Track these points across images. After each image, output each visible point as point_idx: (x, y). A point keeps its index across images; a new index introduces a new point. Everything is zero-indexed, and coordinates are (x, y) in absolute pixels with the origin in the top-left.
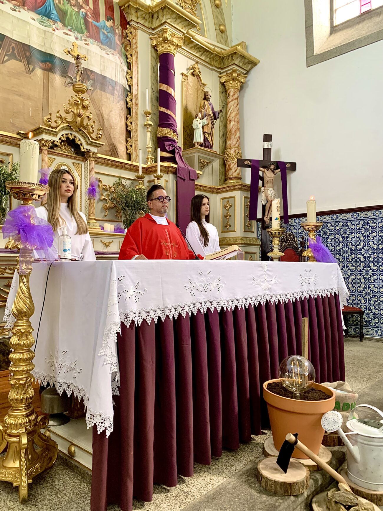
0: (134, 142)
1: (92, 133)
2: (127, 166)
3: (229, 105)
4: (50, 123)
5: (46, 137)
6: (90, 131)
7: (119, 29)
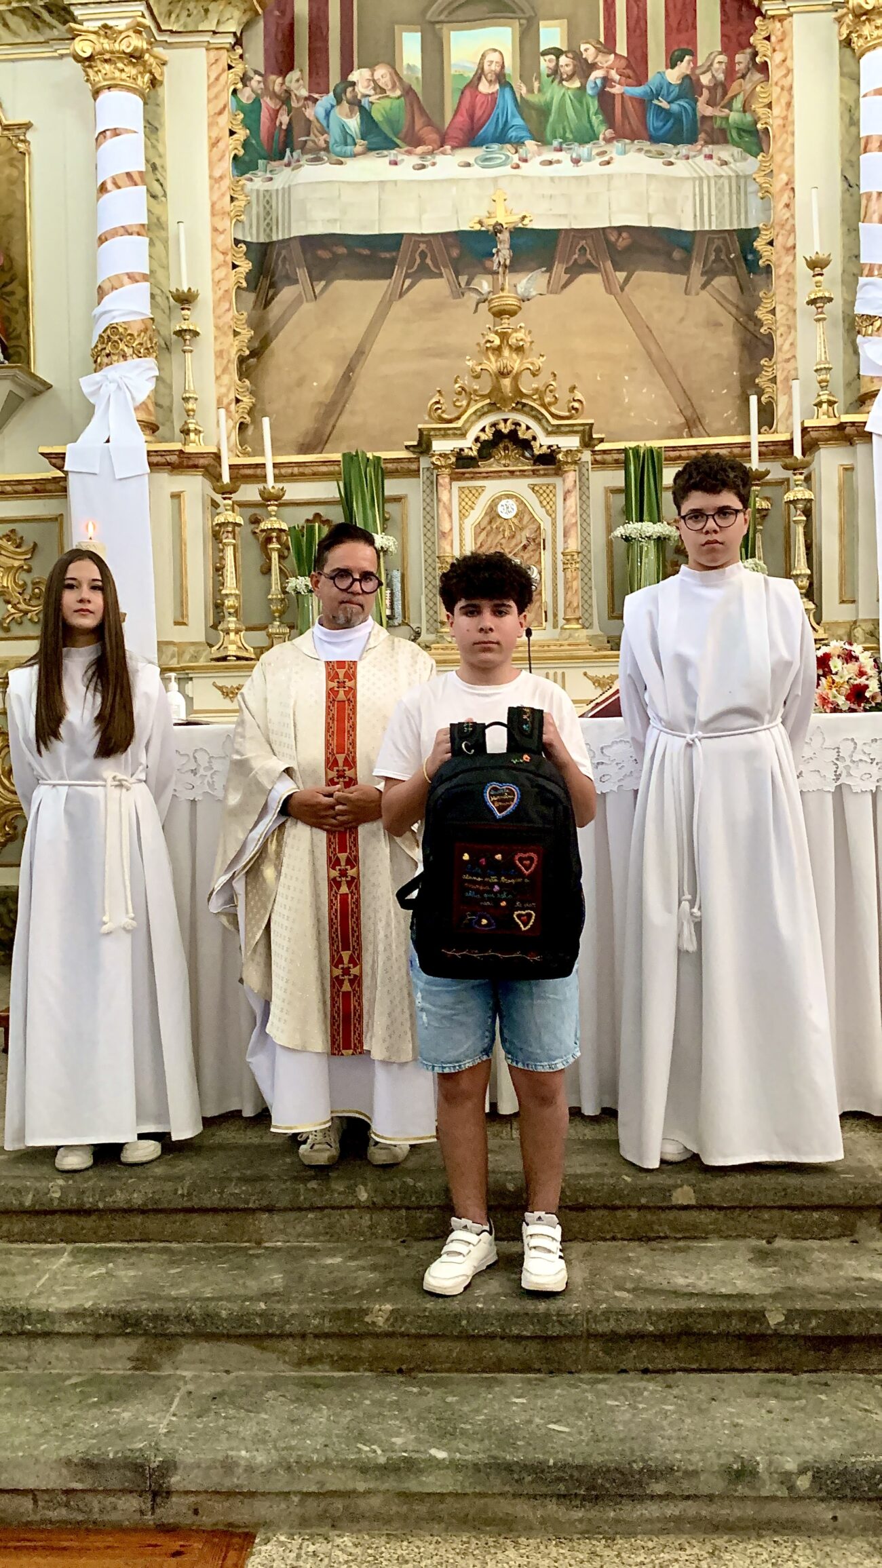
1: (553, 404)
4: (439, 412)
5: (439, 446)
6: (547, 400)
7: (716, 65)
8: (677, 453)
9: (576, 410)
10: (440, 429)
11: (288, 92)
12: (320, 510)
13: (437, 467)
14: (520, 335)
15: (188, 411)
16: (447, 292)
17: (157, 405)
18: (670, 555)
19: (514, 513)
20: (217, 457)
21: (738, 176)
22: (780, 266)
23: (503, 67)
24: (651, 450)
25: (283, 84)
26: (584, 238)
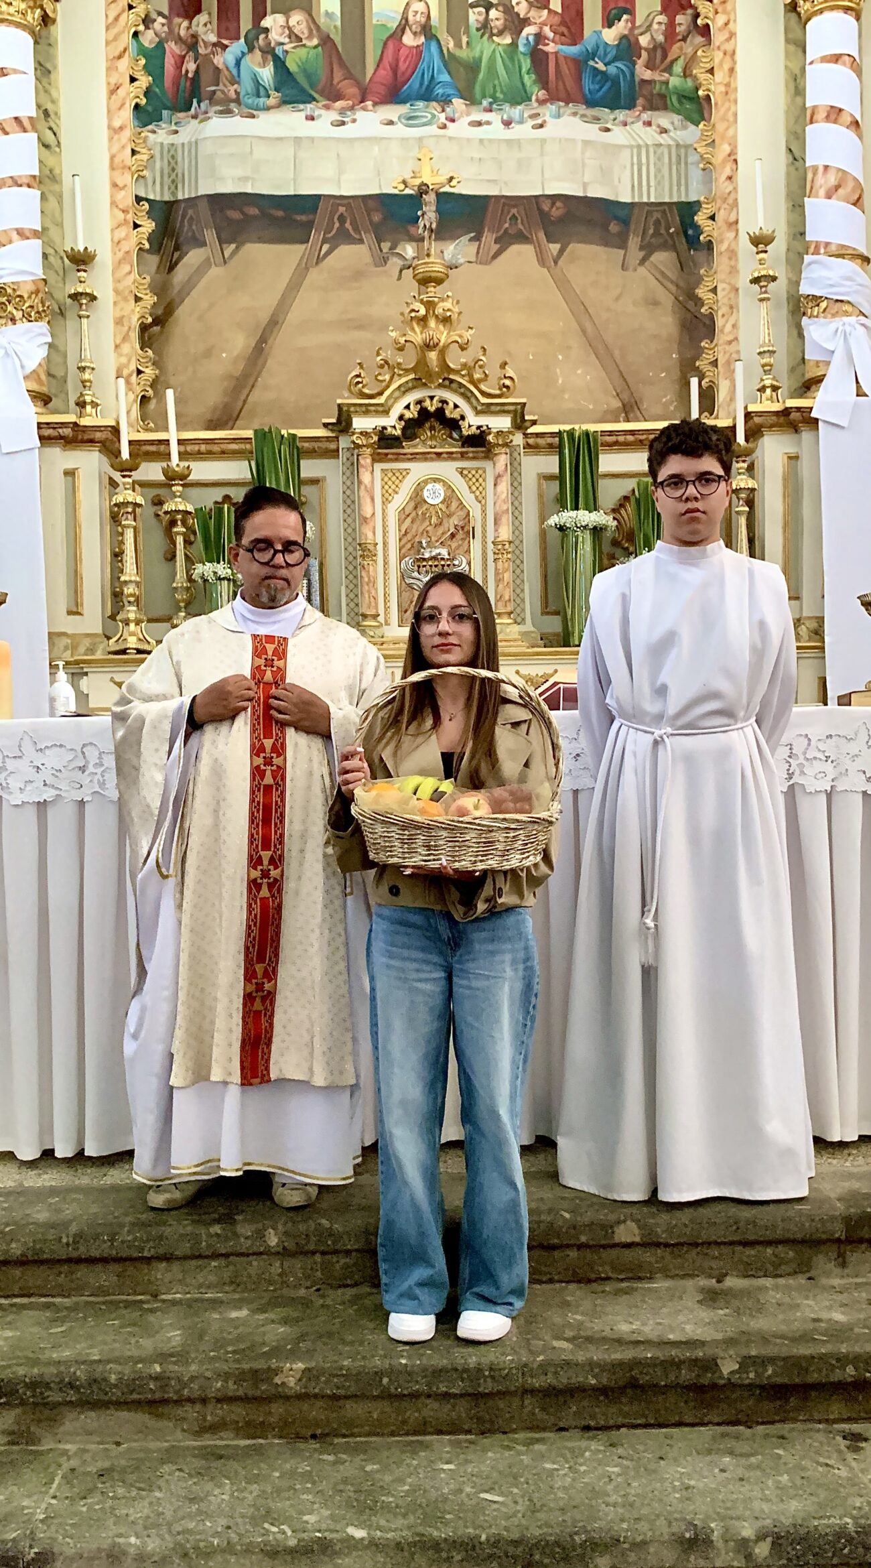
0: (724, 348)
1: (483, 381)
4: (360, 386)
5: (360, 423)
6: (477, 376)
7: (655, 26)
8: (613, 438)
9: (507, 387)
10: (361, 405)
11: (195, 36)
12: (231, 492)
13: (358, 446)
14: (448, 304)
15: (83, 382)
16: (369, 259)
17: (50, 375)
18: (607, 548)
19: (441, 499)
20: (116, 431)
21: (678, 146)
22: (722, 241)
23: (429, 17)
24: (587, 434)
25: (188, 28)
26: (515, 206)
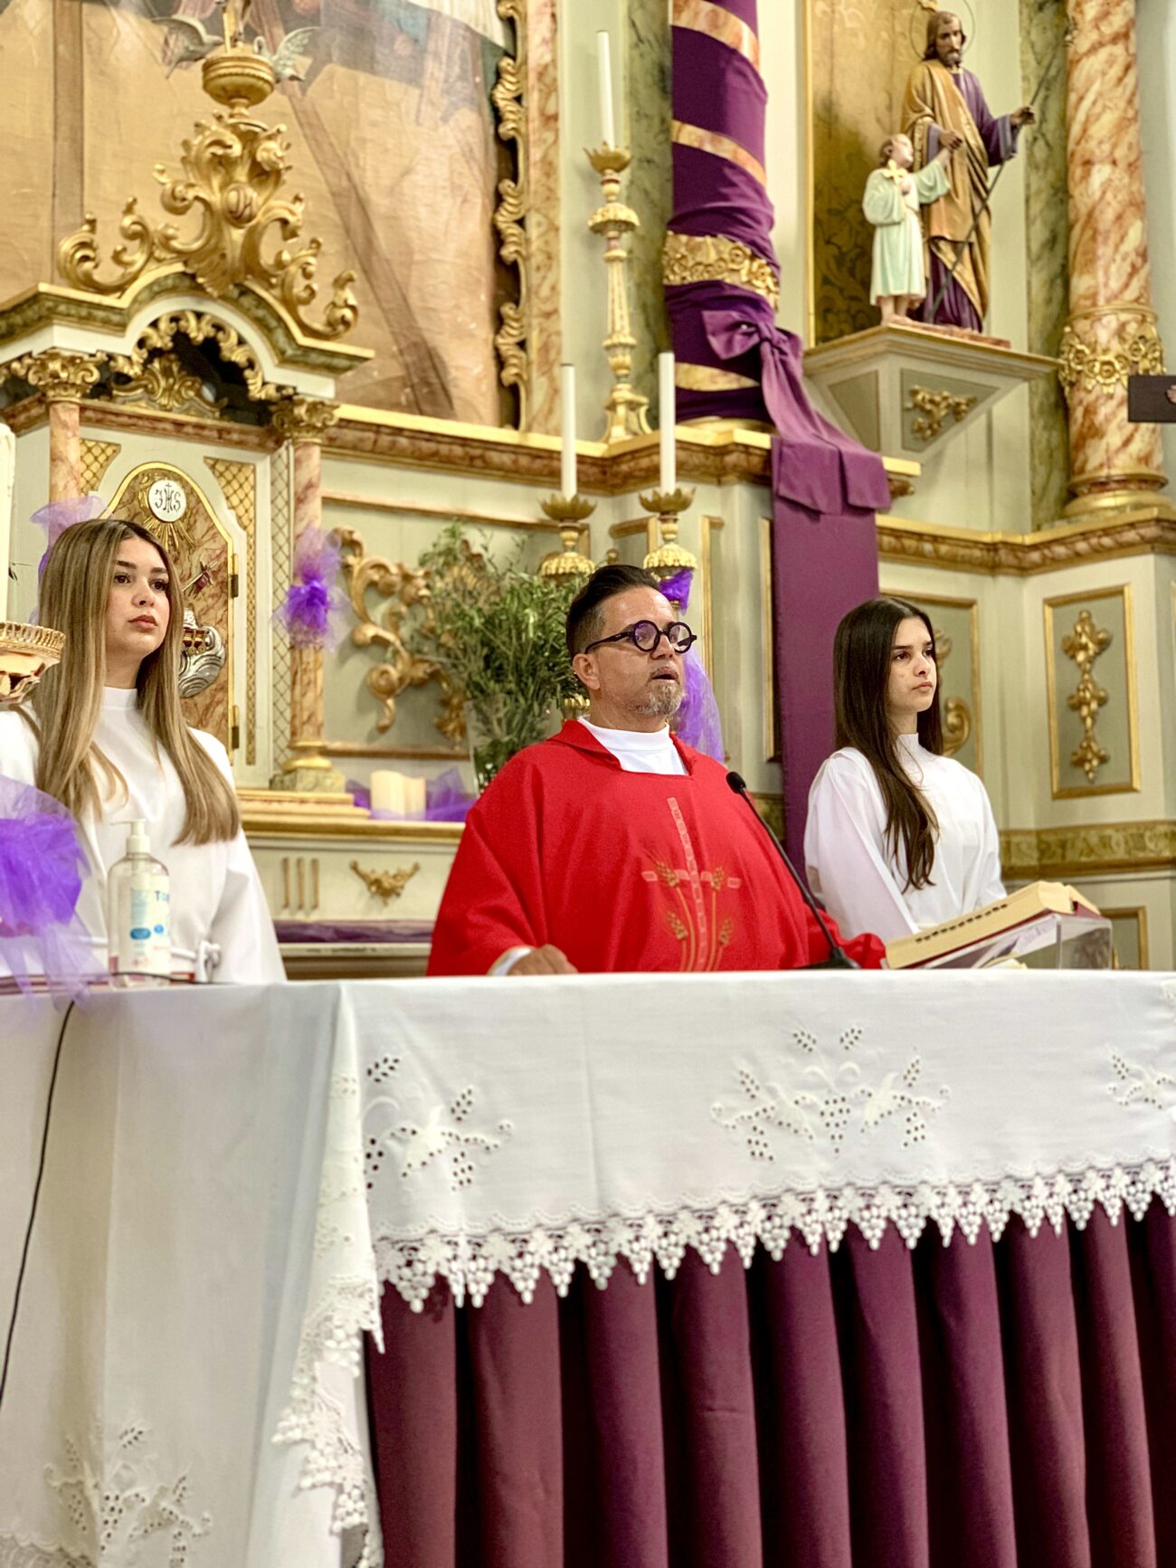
0: (535, 322)
1: (306, 302)
2: (495, 457)
3: (1079, 76)
4: (88, 265)
6: (297, 291)
9: (343, 323)
10: (80, 303)
14: (274, 146)
19: (180, 513)
